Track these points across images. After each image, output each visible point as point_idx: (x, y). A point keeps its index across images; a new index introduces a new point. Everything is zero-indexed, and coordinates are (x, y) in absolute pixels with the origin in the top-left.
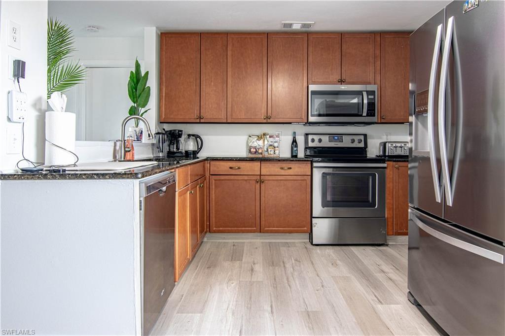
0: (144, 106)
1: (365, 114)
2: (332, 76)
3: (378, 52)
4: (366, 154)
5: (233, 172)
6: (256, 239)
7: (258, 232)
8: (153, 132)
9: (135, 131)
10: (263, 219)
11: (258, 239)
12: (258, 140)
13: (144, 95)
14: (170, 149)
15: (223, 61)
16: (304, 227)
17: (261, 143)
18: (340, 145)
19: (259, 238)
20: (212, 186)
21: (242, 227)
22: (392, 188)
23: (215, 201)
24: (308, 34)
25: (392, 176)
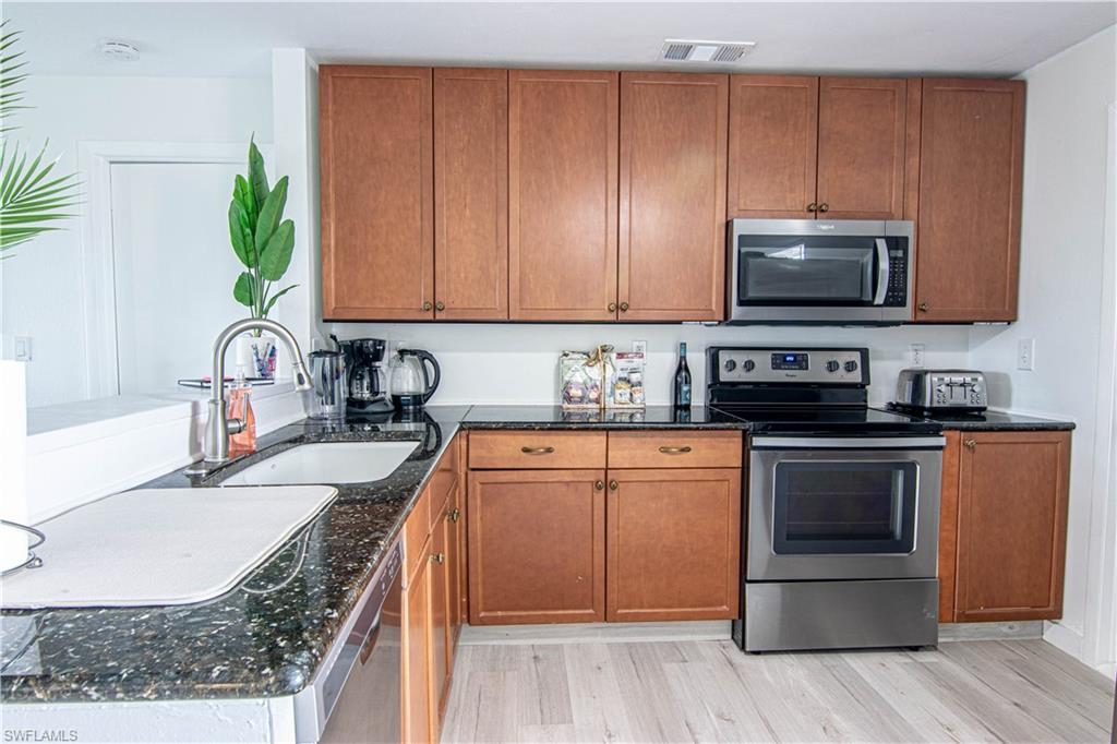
0: (276, 276)
1: (880, 299)
2: (793, 195)
3: (914, 131)
4: (866, 401)
5: (532, 461)
6: (591, 635)
7: (599, 621)
8: (307, 350)
9: (256, 348)
10: (613, 585)
11: (597, 635)
12: (587, 364)
13: (276, 245)
14: (351, 394)
15: (497, 149)
16: (722, 605)
17: (595, 372)
18: (798, 376)
19: (600, 631)
20: (475, 498)
21: (559, 609)
22: (954, 500)
23: (483, 539)
24: (730, 76)
25: (955, 469)
